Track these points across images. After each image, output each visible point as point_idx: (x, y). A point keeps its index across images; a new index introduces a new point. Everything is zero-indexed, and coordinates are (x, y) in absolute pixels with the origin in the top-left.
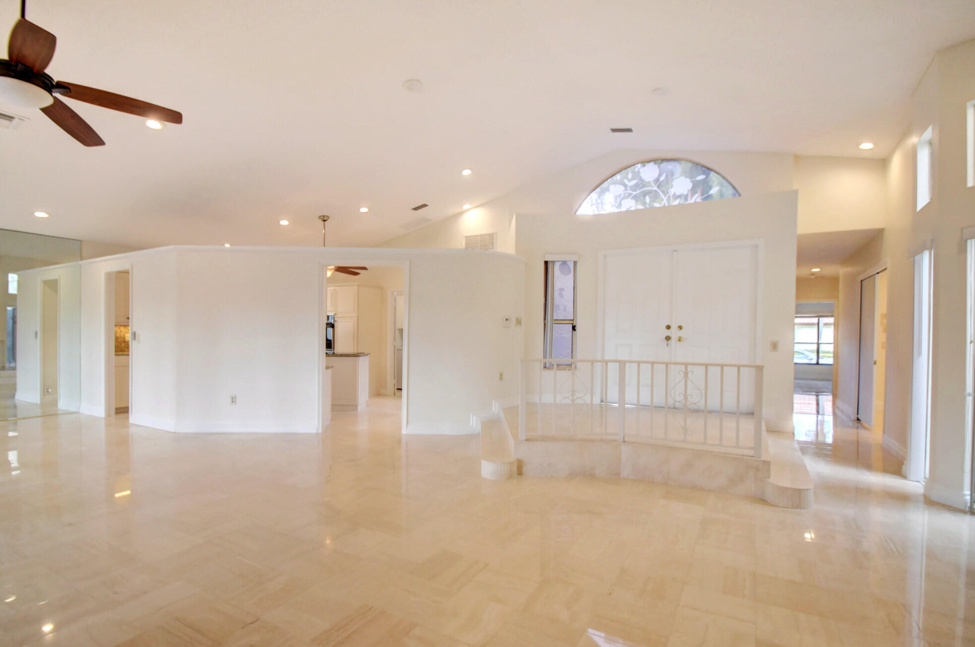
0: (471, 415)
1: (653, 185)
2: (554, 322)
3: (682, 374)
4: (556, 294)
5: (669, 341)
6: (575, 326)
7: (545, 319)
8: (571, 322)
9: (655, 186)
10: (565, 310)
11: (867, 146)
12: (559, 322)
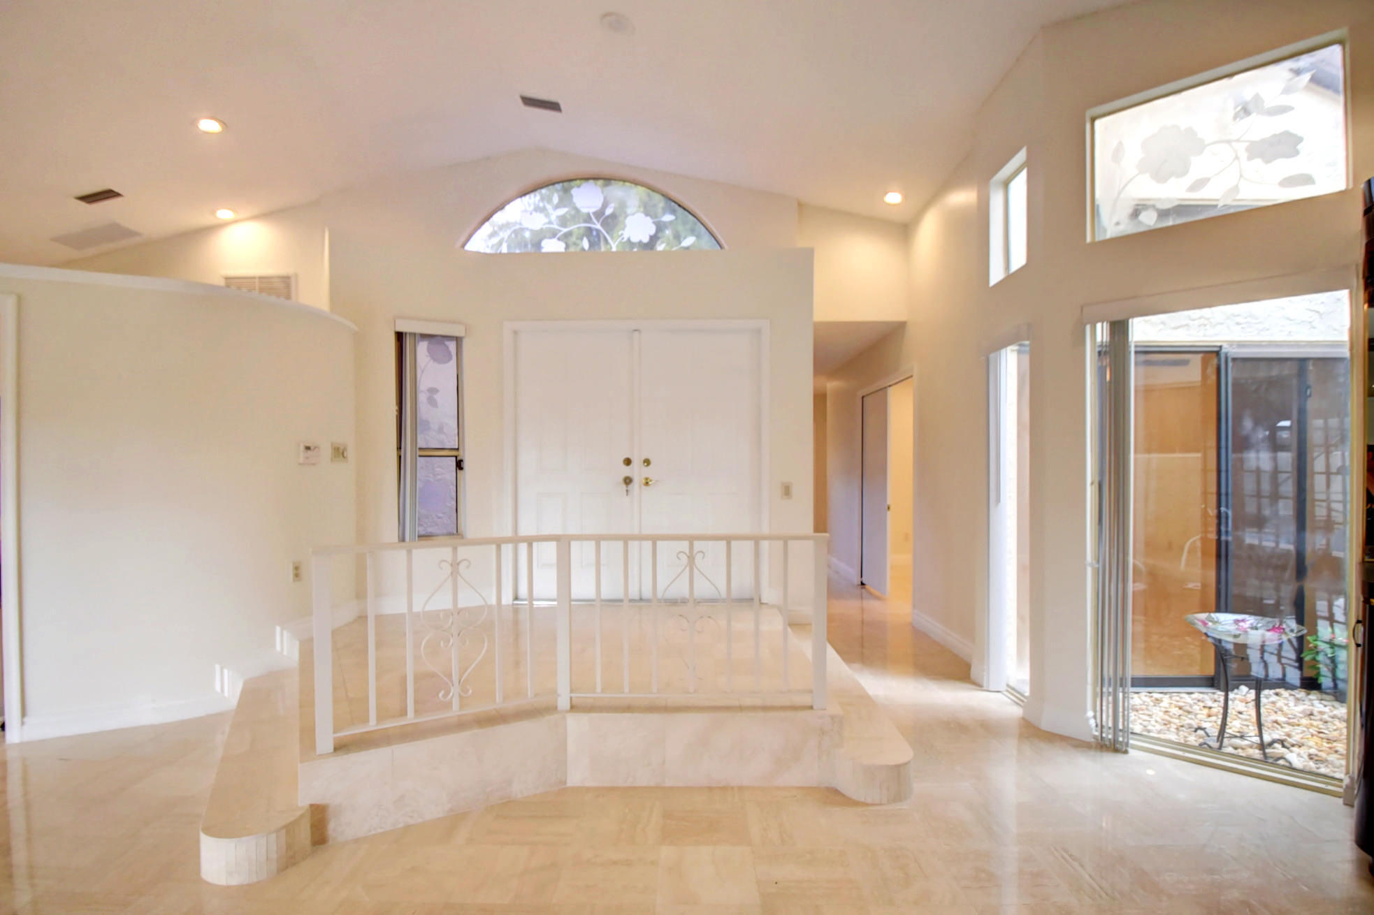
0: (218, 667)
1: (596, 223)
2: (419, 453)
3: (684, 559)
4: (422, 398)
5: (630, 486)
6: (461, 461)
7: (399, 448)
8: (454, 453)
9: (598, 221)
10: (441, 430)
11: (894, 198)
12: (427, 453)
